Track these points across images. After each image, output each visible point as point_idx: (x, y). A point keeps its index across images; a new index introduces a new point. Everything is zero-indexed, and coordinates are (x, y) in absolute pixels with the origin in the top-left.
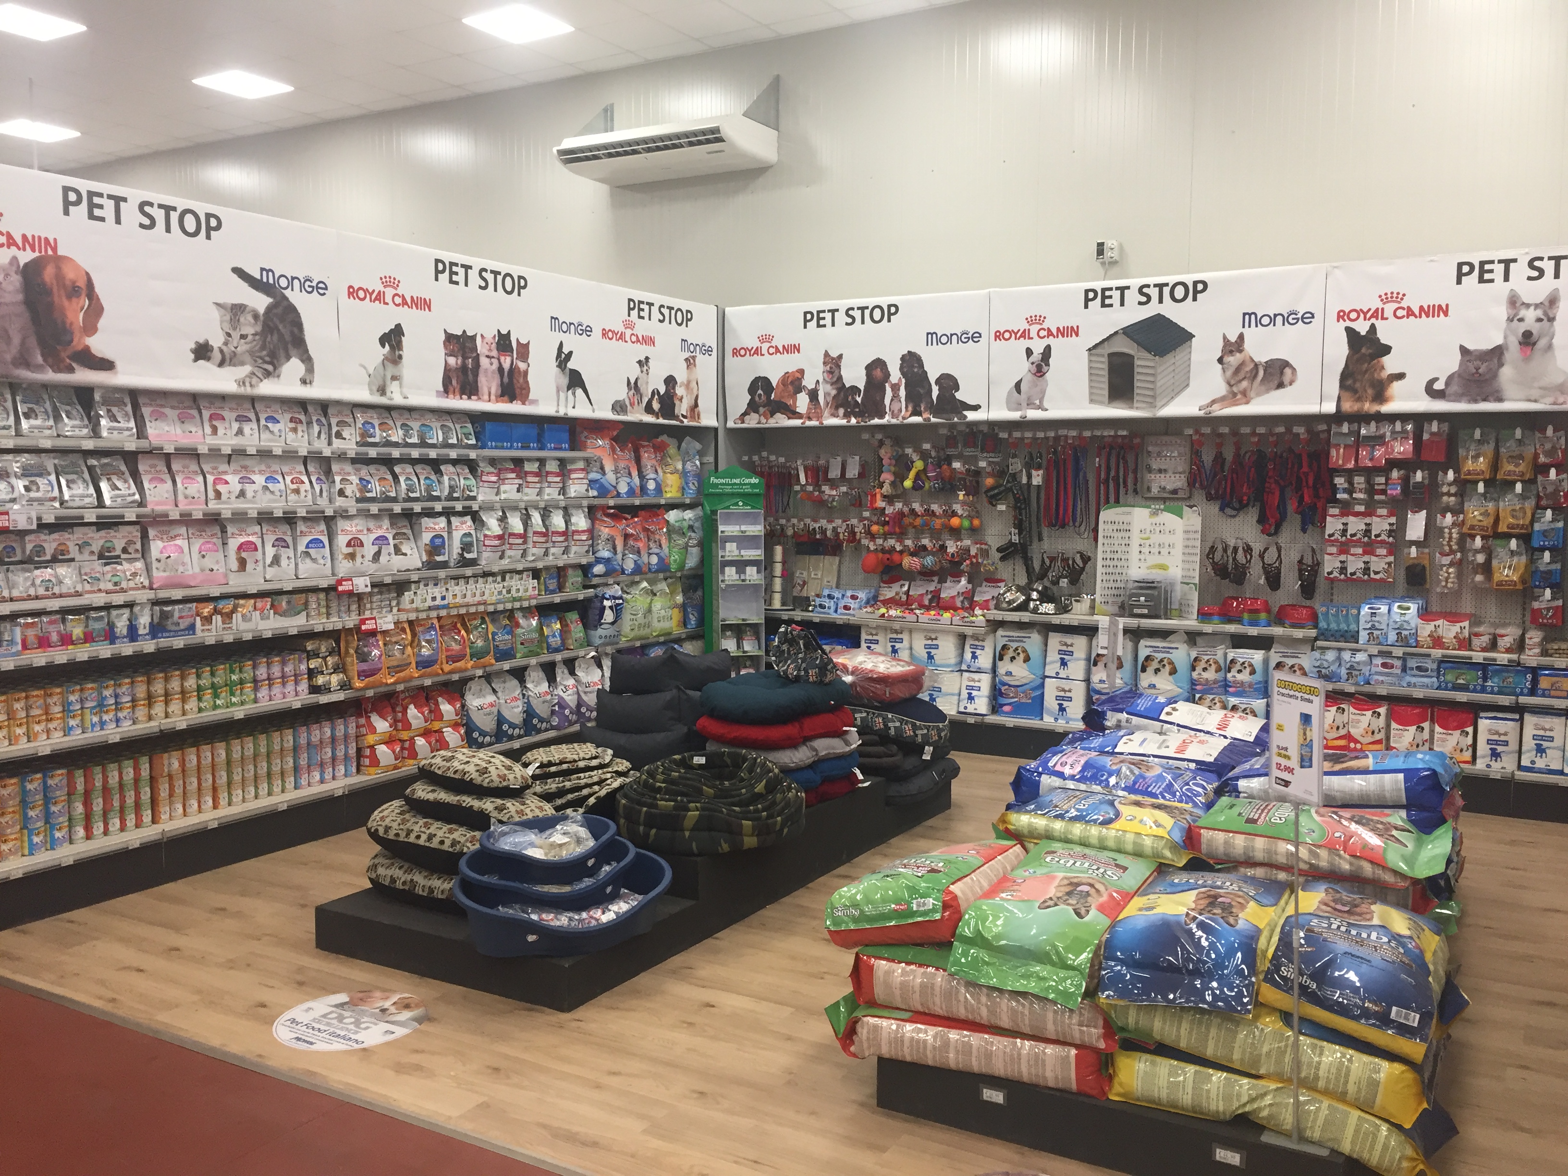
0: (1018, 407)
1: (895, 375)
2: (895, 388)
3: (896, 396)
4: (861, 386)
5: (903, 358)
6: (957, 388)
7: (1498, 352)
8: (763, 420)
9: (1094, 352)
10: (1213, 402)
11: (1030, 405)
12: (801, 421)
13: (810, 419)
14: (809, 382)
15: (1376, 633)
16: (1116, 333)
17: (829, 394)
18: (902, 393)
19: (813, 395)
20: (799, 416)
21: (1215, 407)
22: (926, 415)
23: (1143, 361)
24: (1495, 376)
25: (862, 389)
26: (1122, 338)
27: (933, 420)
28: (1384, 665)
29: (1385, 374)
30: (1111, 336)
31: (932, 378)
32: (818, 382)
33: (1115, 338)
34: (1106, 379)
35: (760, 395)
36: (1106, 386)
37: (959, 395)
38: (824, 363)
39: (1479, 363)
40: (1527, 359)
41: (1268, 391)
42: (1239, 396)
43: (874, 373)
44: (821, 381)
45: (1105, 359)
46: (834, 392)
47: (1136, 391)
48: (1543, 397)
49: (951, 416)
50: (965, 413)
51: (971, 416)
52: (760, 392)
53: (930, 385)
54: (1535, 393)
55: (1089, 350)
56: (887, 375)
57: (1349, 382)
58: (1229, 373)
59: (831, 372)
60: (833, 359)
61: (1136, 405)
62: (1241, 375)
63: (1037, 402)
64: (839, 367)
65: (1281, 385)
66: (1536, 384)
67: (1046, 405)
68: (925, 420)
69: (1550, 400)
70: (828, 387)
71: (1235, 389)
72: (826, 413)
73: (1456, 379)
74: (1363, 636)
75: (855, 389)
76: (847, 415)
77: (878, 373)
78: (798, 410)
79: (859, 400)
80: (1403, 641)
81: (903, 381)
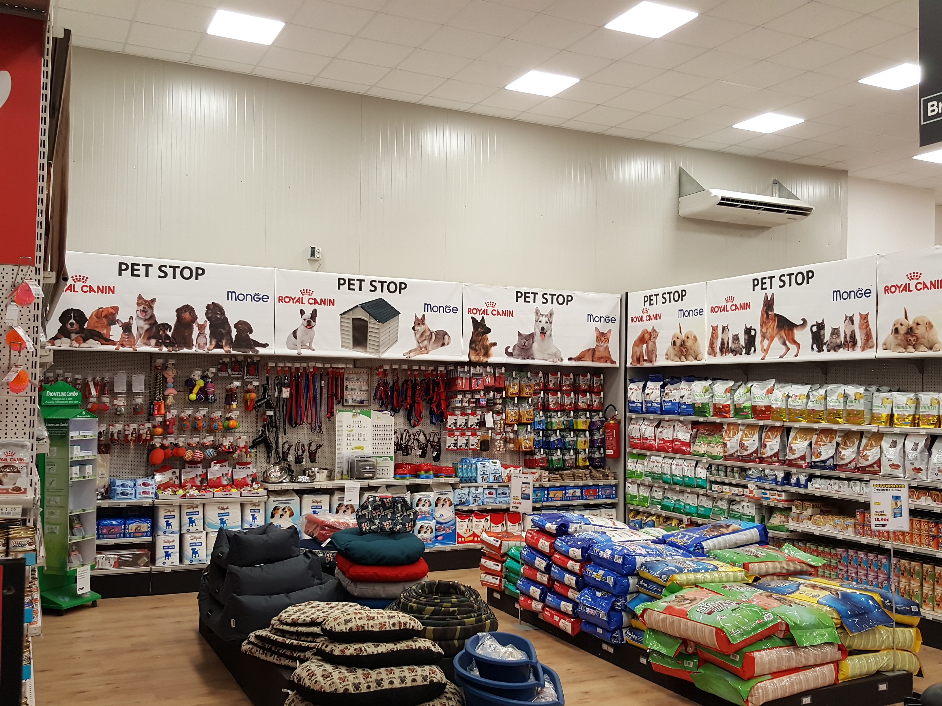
0: (295, 347)
1: (202, 318)
2: (201, 328)
3: (201, 333)
4: (172, 324)
5: (208, 307)
6: (251, 331)
7: (532, 335)
8: (75, 344)
9: (343, 316)
10: (411, 351)
11: (303, 346)
12: (115, 347)
13: (123, 345)
14: (122, 317)
15: (485, 476)
16: (357, 306)
17: (142, 328)
18: (207, 331)
19: (127, 328)
20: (113, 343)
21: (412, 354)
22: (227, 348)
23: (372, 325)
24: (531, 347)
25: (173, 326)
26: (360, 310)
27: (233, 352)
28: (490, 493)
29: (488, 343)
30: (354, 308)
31: (232, 323)
32: (131, 317)
33: (357, 309)
34: (351, 334)
35: (72, 324)
36: (351, 338)
37: (251, 336)
38: (138, 304)
39: (525, 340)
40: (543, 340)
41: (437, 347)
42: (423, 349)
43: (183, 315)
44: (134, 317)
45: (351, 321)
46: (147, 327)
47: (369, 342)
48: (549, 358)
49: (247, 350)
50: (257, 348)
51: (262, 351)
52: (72, 321)
53: (230, 328)
54: (546, 357)
55: (341, 315)
56: (194, 318)
57: (473, 346)
58: (418, 336)
59: (144, 311)
60: (146, 301)
61: (368, 350)
62: (424, 338)
63: (308, 344)
64: (151, 308)
65: (443, 345)
66: (546, 352)
67: (313, 347)
68: (226, 352)
69: (551, 360)
70: (142, 323)
71: (421, 345)
72: (139, 342)
73: (517, 347)
74: (479, 479)
75: (166, 326)
76: (157, 345)
77: (187, 315)
78: (111, 338)
79: (170, 334)
80: (497, 479)
81: (208, 323)
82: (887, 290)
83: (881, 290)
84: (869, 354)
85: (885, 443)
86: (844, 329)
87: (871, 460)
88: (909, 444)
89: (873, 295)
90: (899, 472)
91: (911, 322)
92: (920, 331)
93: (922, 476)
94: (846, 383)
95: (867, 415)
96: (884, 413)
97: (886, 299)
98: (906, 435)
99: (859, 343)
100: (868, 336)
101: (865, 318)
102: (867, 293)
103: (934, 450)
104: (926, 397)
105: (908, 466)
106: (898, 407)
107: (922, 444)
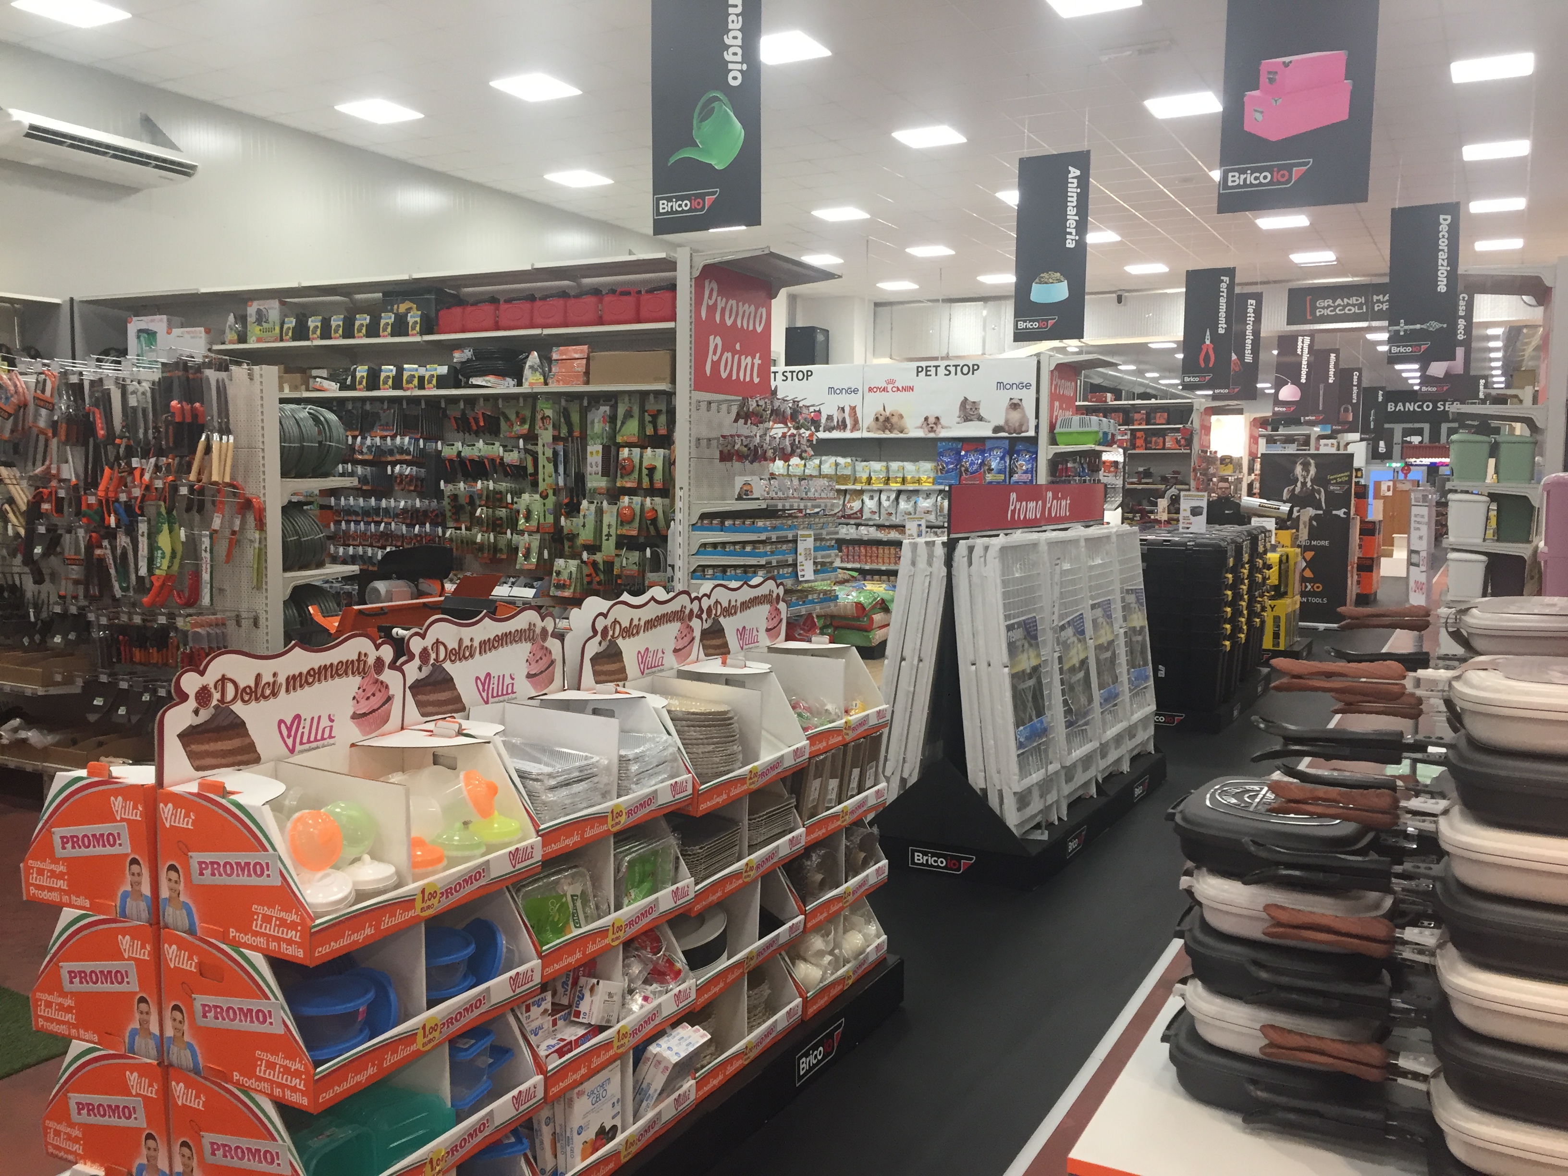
82: (870, 390)
83: (866, 389)
84: (857, 435)
85: (866, 498)
86: (836, 416)
87: (855, 509)
88: (883, 497)
89: (860, 392)
90: (876, 517)
91: (888, 413)
92: (894, 420)
93: (893, 518)
94: (837, 455)
95: (852, 478)
96: (865, 476)
97: (869, 396)
98: (880, 491)
99: (849, 427)
100: (856, 422)
101: (853, 409)
102: (855, 391)
103: (900, 500)
104: (895, 465)
105: (883, 511)
106: (875, 471)
107: (893, 496)
